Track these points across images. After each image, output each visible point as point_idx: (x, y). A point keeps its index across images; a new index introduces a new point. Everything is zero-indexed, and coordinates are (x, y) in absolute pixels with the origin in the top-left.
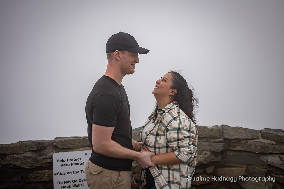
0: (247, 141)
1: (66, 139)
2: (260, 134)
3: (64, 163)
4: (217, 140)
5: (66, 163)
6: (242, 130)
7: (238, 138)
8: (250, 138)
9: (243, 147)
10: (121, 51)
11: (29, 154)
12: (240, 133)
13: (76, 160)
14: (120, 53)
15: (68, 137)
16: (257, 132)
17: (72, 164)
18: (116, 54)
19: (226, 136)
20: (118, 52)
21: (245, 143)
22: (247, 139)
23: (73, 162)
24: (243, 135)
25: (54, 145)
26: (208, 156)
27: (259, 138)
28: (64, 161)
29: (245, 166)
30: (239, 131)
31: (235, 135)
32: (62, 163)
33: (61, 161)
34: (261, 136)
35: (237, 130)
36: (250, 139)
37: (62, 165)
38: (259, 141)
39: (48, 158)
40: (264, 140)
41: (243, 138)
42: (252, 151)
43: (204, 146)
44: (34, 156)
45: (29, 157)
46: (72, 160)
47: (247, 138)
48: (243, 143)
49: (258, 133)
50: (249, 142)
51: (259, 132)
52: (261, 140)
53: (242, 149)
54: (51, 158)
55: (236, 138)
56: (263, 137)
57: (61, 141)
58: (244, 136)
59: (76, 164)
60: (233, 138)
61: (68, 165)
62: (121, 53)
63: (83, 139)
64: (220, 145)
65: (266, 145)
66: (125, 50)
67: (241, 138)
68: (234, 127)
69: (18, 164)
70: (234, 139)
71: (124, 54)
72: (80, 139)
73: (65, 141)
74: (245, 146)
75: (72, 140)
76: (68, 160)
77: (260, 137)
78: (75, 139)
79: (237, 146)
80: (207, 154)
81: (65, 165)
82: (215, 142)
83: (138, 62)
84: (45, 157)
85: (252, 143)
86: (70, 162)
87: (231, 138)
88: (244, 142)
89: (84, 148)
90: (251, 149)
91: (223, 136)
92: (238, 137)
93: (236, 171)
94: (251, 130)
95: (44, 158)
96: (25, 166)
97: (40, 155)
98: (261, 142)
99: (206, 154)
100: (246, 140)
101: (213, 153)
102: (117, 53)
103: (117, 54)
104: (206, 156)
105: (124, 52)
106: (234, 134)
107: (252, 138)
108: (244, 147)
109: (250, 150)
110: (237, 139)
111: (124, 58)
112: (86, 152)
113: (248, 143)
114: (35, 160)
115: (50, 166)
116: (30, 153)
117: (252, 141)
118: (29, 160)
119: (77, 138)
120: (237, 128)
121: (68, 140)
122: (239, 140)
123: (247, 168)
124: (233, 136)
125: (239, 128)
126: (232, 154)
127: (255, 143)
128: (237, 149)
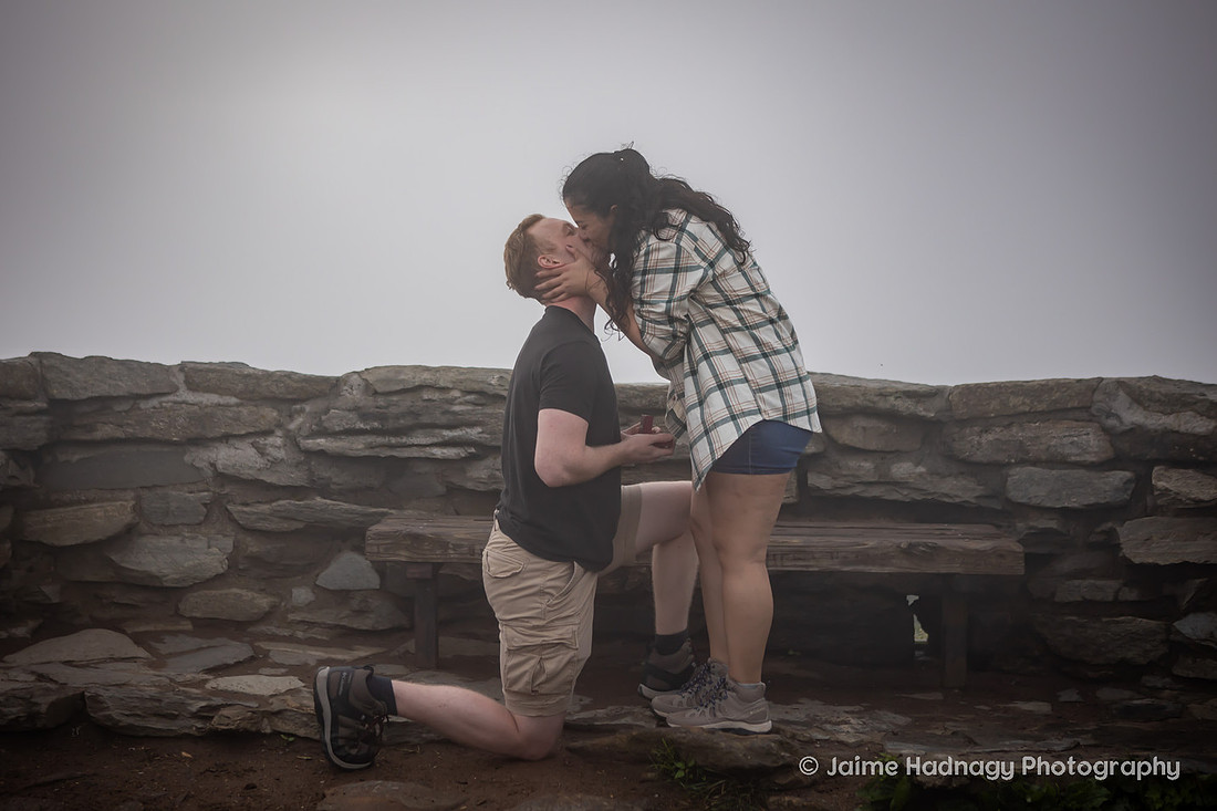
0: (135, 403)
2: (181, 377)
6: (112, 366)
7: (104, 393)
8: (149, 391)
9: (122, 426)
12: (110, 378)
16: (167, 370)
19: (59, 393)
21: (127, 411)
22: (137, 397)
24: (120, 384)
27: (177, 389)
30: (103, 370)
31: (93, 385)
34: (186, 382)
35: (96, 369)
36: (149, 397)
38: (179, 399)
40: (196, 394)
41: (121, 394)
42: (157, 435)
47: (136, 391)
48: (119, 412)
49: (174, 376)
50: (143, 405)
51: (176, 370)
52: (185, 395)
53: (119, 434)
55: (94, 395)
56: (192, 386)
58: (125, 387)
60: (85, 395)
64: (35, 425)
65: (208, 410)
67: (115, 395)
68: (81, 356)
70: (90, 400)
74: (130, 422)
77: (183, 388)
79: (99, 426)
82: (20, 413)
85: (154, 408)
87: (76, 398)
88: (125, 406)
90: (155, 429)
91: (46, 392)
92: (103, 389)
93: (99, 514)
94: (145, 366)
98: (187, 403)
100: (132, 402)
101: (16, 453)
106: (85, 382)
107: (156, 391)
108: (127, 424)
109: (149, 433)
110: (99, 399)
113: (139, 409)
117: (155, 402)
120: (94, 360)
122: (104, 402)
123: (138, 499)
124: (85, 388)
125: (103, 360)
126: (76, 458)
127: (165, 407)
128: (98, 435)
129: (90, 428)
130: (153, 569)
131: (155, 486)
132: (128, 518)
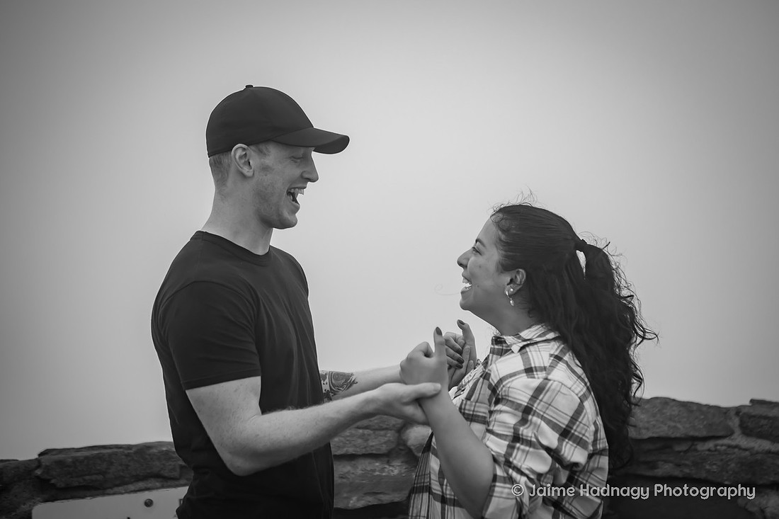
0: (693, 445)
1: (79, 454)
2: (736, 421)
6: (675, 408)
7: (662, 434)
8: (704, 433)
9: (679, 466)
10: (253, 147)
12: (670, 419)
14: (251, 151)
15: (85, 448)
16: (725, 413)
18: (237, 157)
20: (244, 149)
21: (686, 452)
22: (694, 439)
24: (679, 425)
25: (38, 477)
27: (733, 433)
30: (665, 411)
31: (654, 426)
34: (741, 426)
35: (659, 410)
36: (705, 439)
38: (733, 443)
40: (749, 439)
41: (678, 435)
42: (710, 478)
47: (692, 433)
48: (680, 452)
49: (731, 419)
50: (701, 447)
51: (733, 413)
52: (741, 440)
53: (677, 474)
55: (655, 435)
56: (748, 431)
57: (60, 463)
58: (682, 429)
62: (254, 151)
63: (136, 453)
65: (759, 457)
66: (267, 141)
67: (673, 436)
70: (651, 439)
71: (265, 154)
72: (126, 452)
73: (76, 460)
74: (687, 462)
75: (100, 458)
77: (738, 431)
78: (110, 455)
79: (660, 463)
83: (313, 181)
85: (709, 450)
87: (639, 437)
88: (683, 447)
89: (140, 484)
90: (708, 471)
92: (663, 431)
94: (704, 409)
98: (740, 449)
100: (690, 443)
102: (240, 153)
103: (241, 157)
105: (262, 147)
106: (648, 422)
107: (711, 434)
108: (686, 465)
109: (704, 475)
110: (659, 439)
111: (265, 169)
112: (147, 495)
113: (696, 450)
117: (710, 445)
119: (115, 450)
120: (659, 401)
121: (86, 458)
122: (665, 443)
124: (647, 429)
125: (667, 402)
127: (719, 451)
128: (659, 472)
129: (653, 466)
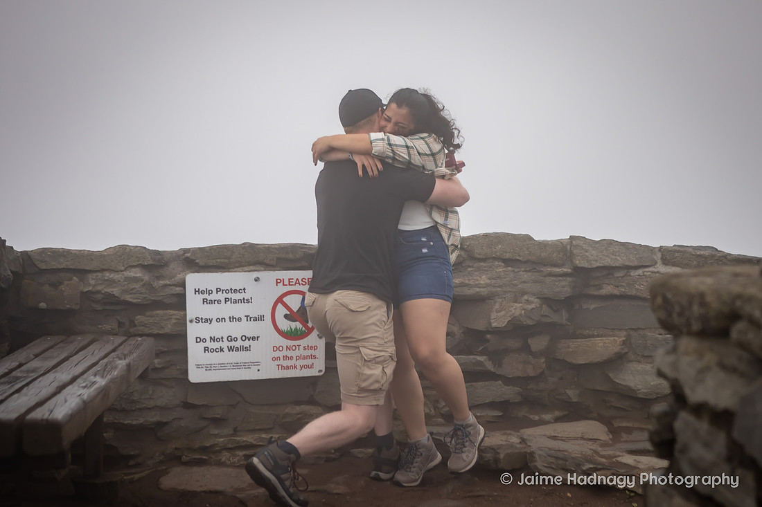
0: (628, 272)
2: (659, 255)
3: (210, 298)
4: (557, 270)
5: (214, 297)
6: (617, 247)
7: (606, 264)
8: (636, 264)
9: (617, 287)
11: (137, 273)
12: (613, 254)
13: (235, 291)
16: (652, 250)
17: (226, 300)
19: (580, 263)
21: (622, 277)
22: (629, 268)
23: (229, 296)
24: (619, 258)
25: (188, 257)
26: (533, 306)
27: (656, 263)
28: (210, 292)
29: (624, 333)
30: (609, 248)
31: (601, 259)
32: (206, 296)
33: (203, 292)
34: (662, 258)
35: (606, 248)
36: (636, 268)
37: (205, 301)
38: (656, 270)
39: (176, 285)
40: (667, 267)
41: (617, 265)
42: (638, 294)
43: (524, 282)
44: (146, 278)
45: (136, 280)
46: (227, 291)
47: (627, 263)
48: (617, 277)
49: (655, 254)
50: (634, 273)
51: (657, 250)
52: (660, 267)
53: (616, 292)
54: (183, 285)
55: (602, 265)
56: (665, 262)
57: (201, 249)
58: (620, 260)
59: (235, 301)
60: (595, 265)
61: (219, 302)
64: (563, 283)
67: (614, 265)
68: (598, 239)
69: (115, 291)
70: (599, 268)
74: (623, 284)
76: (218, 290)
77: (659, 262)
79: (604, 286)
80: (532, 302)
81: (211, 302)
82: (551, 275)
84: (167, 282)
85: (639, 275)
86: (221, 296)
87: (590, 267)
88: (621, 274)
89: (252, 268)
90: (637, 289)
91: (572, 261)
92: (607, 262)
94: (638, 247)
95: (166, 285)
96: (128, 298)
97: (158, 278)
99: (528, 302)
100: (626, 271)
101: (546, 300)
104: (530, 307)
106: (597, 256)
107: (640, 264)
108: (621, 286)
109: (634, 292)
110: (604, 268)
112: (256, 274)
113: (630, 276)
114: (148, 285)
115: (180, 302)
116: (138, 269)
117: (640, 272)
118: (137, 286)
120: (606, 242)
122: (609, 270)
123: (628, 337)
124: (596, 261)
125: (611, 243)
126: (592, 307)
127: (646, 276)
128: (603, 292)
129: (599, 287)
130: (632, 384)
131: (639, 329)
132: (617, 349)
